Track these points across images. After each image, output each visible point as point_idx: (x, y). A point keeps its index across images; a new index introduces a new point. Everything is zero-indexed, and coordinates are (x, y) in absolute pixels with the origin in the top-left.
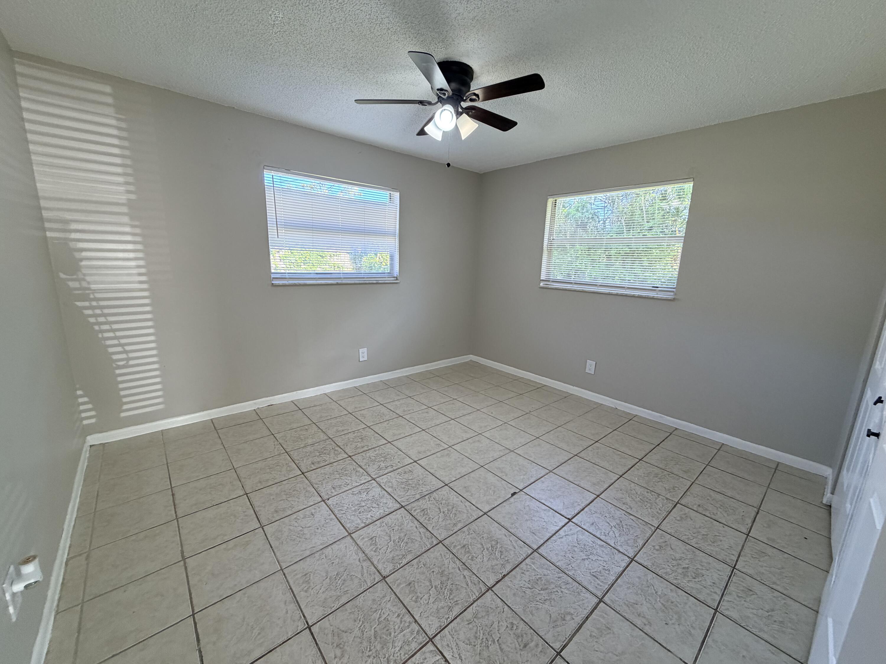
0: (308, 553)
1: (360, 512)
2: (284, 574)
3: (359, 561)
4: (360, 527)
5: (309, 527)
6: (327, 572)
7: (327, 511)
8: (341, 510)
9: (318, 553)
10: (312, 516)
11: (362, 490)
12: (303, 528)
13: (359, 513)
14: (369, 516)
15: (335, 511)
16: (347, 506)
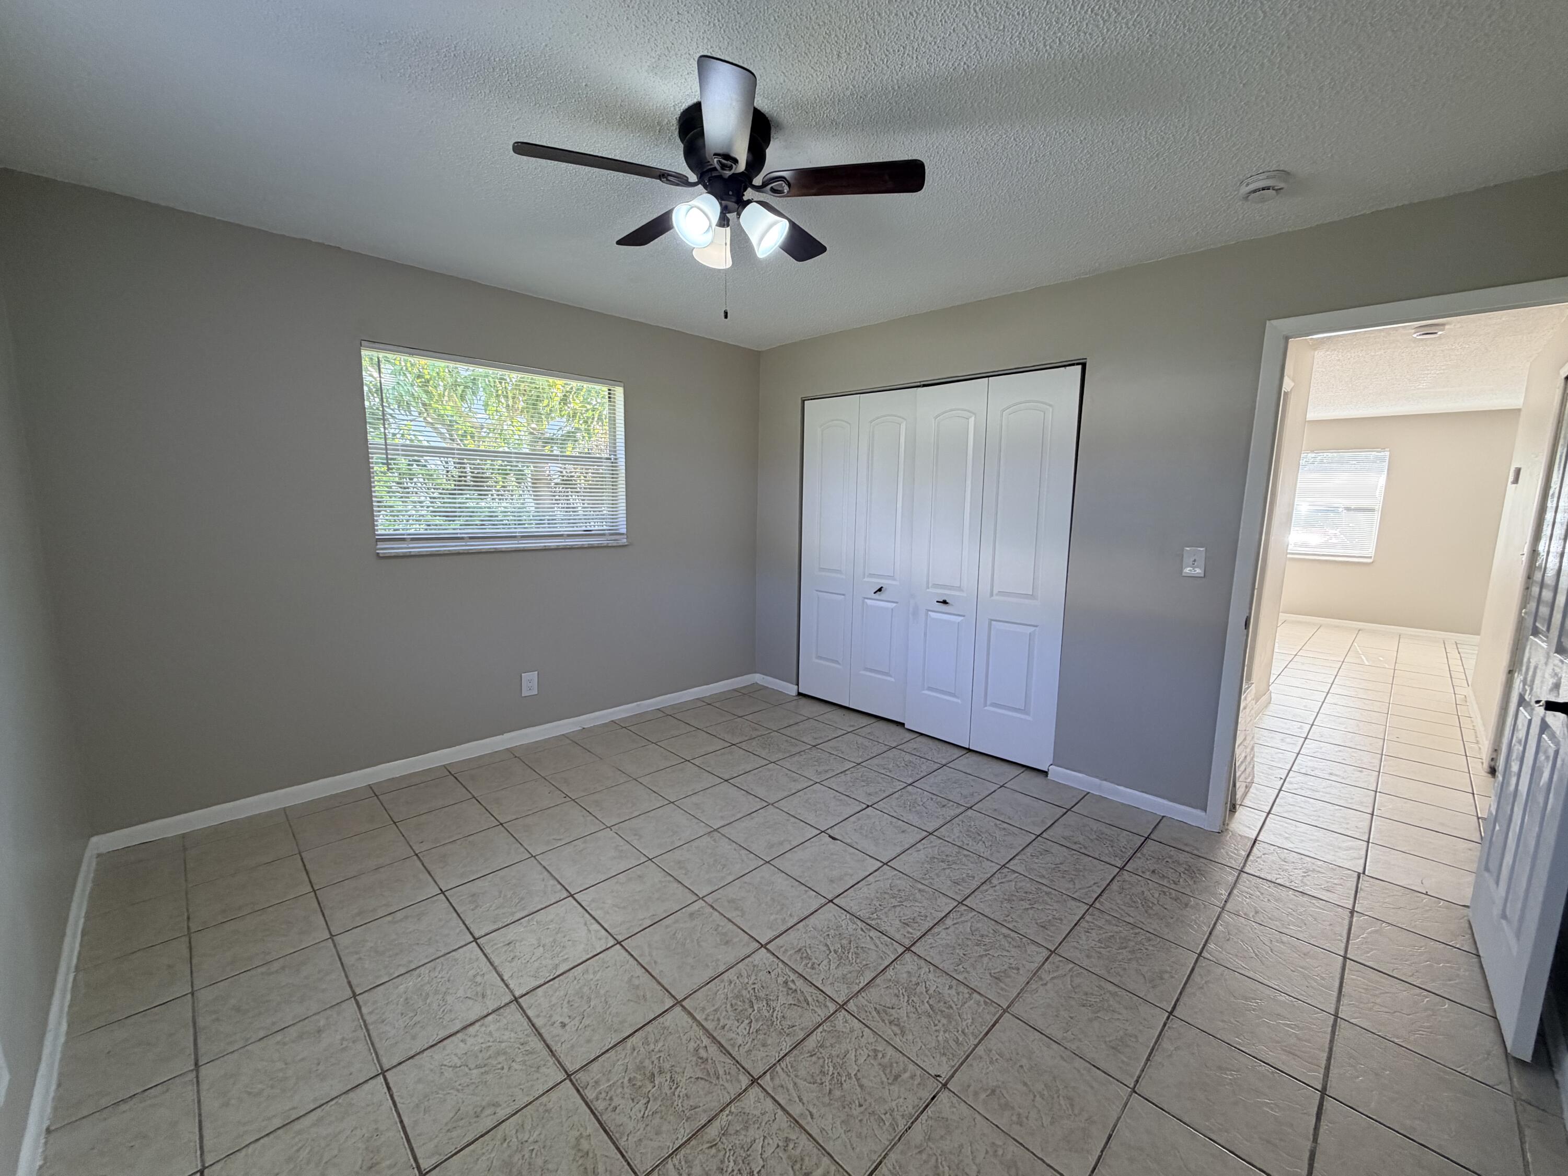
0: (1078, 1063)
1: (947, 1008)
2: (1137, 1081)
3: (1046, 984)
4: (982, 999)
5: (1025, 1084)
6: (1090, 1020)
7: (971, 1065)
8: (957, 1041)
9: (1068, 1045)
10: (998, 1091)
11: (883, 1021)
12: (1035, 1096)
13: (951, 1007)
14: (953, 992)
15: (965, 1052)
16: (942, 1033)
